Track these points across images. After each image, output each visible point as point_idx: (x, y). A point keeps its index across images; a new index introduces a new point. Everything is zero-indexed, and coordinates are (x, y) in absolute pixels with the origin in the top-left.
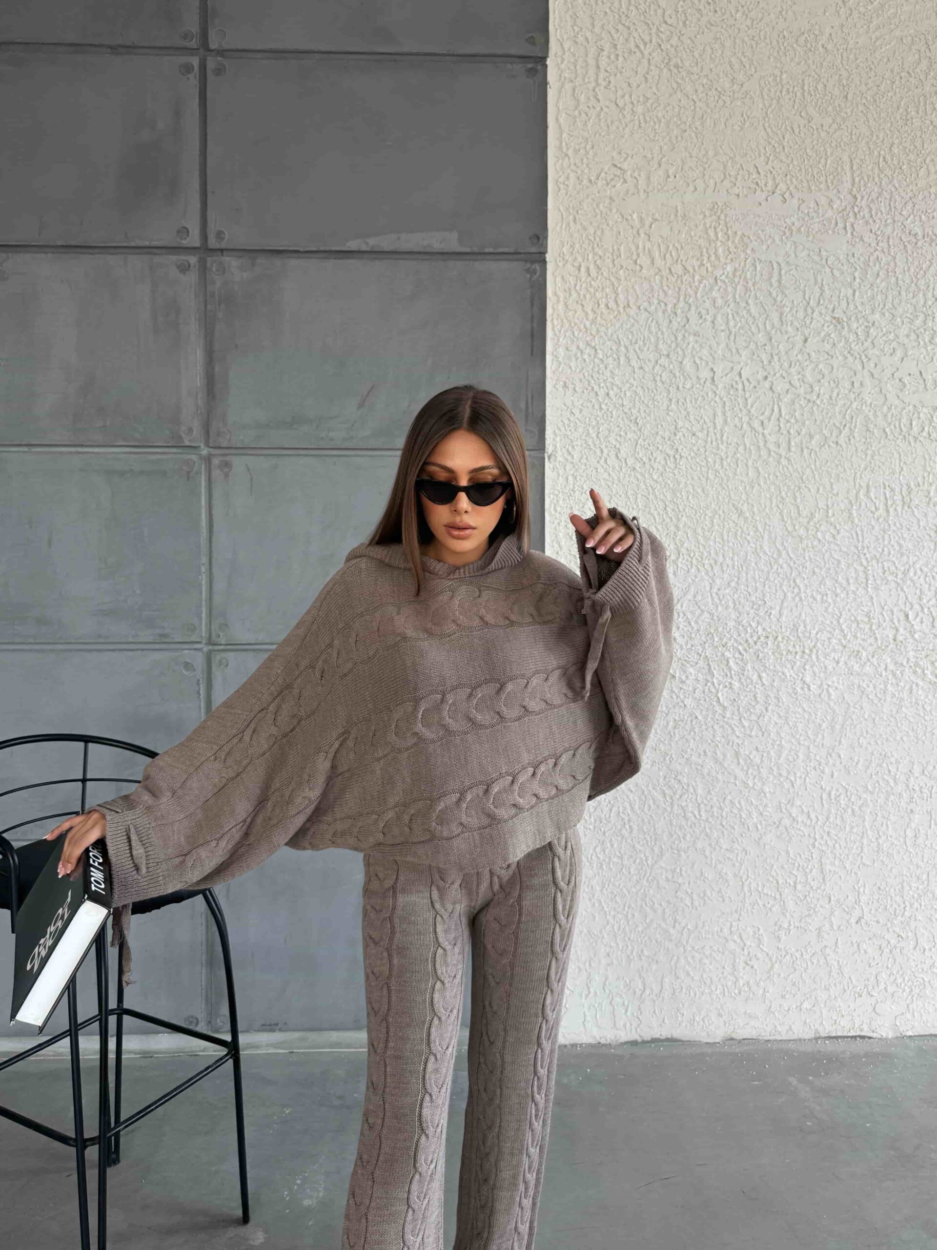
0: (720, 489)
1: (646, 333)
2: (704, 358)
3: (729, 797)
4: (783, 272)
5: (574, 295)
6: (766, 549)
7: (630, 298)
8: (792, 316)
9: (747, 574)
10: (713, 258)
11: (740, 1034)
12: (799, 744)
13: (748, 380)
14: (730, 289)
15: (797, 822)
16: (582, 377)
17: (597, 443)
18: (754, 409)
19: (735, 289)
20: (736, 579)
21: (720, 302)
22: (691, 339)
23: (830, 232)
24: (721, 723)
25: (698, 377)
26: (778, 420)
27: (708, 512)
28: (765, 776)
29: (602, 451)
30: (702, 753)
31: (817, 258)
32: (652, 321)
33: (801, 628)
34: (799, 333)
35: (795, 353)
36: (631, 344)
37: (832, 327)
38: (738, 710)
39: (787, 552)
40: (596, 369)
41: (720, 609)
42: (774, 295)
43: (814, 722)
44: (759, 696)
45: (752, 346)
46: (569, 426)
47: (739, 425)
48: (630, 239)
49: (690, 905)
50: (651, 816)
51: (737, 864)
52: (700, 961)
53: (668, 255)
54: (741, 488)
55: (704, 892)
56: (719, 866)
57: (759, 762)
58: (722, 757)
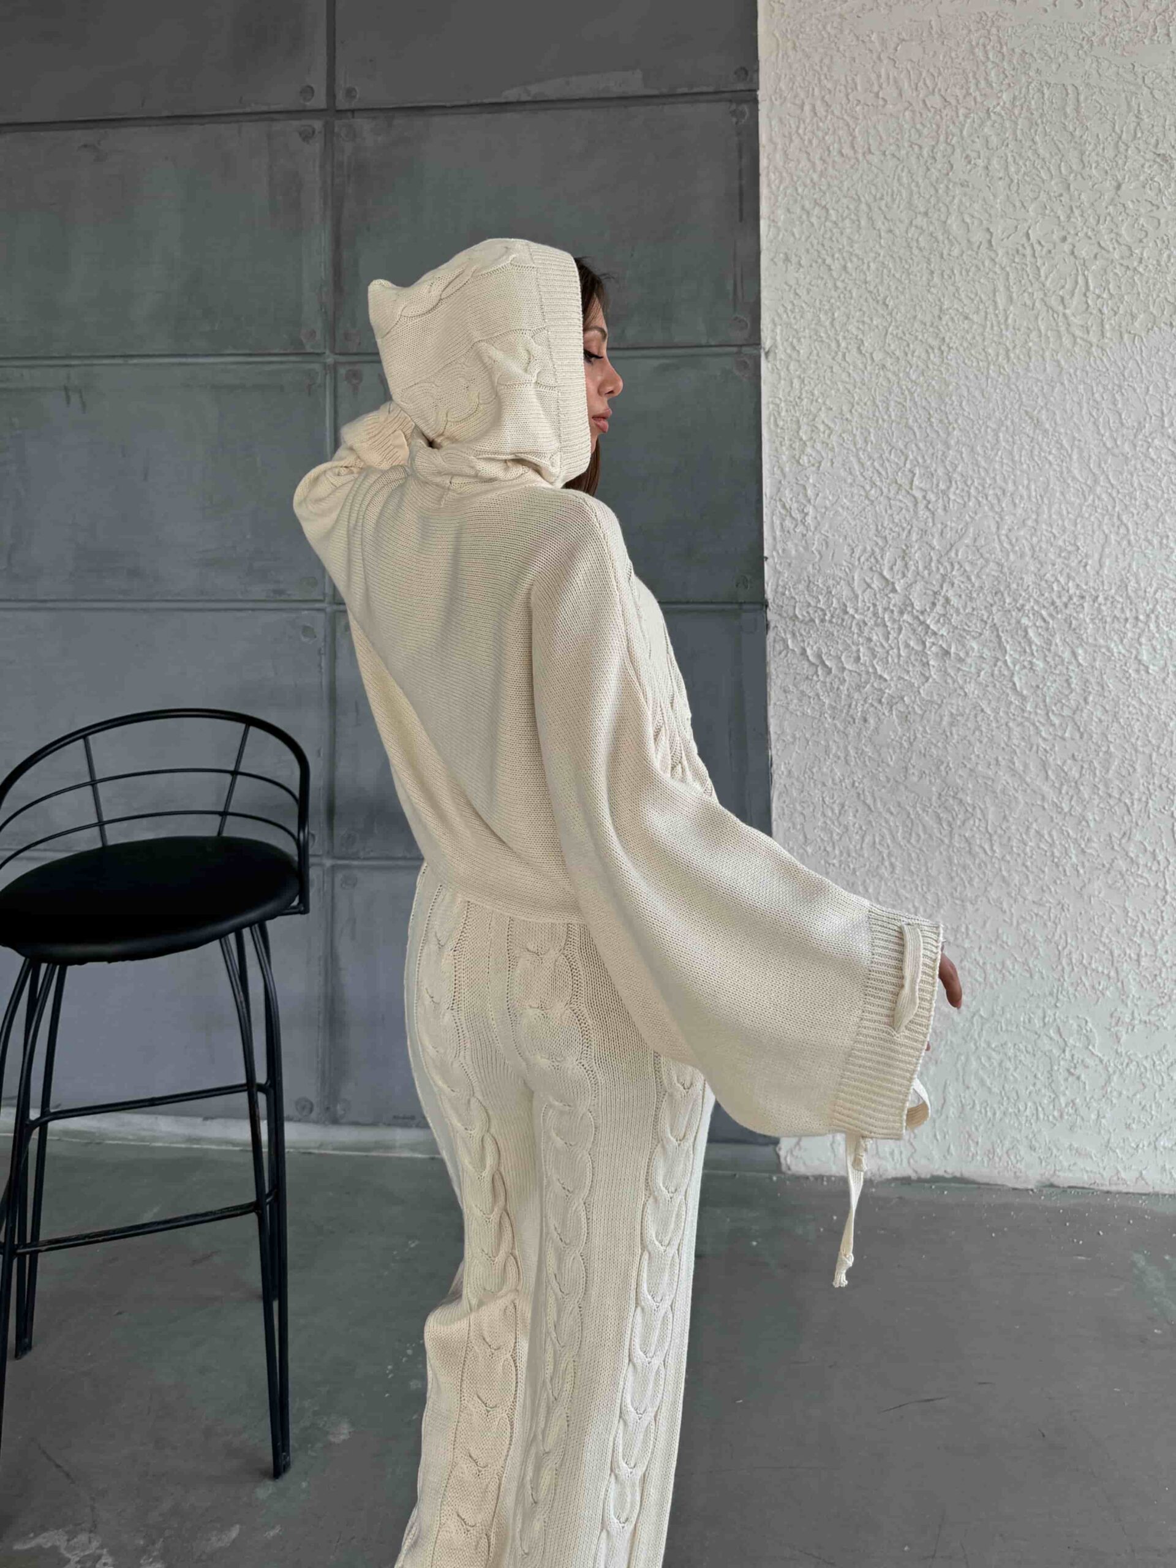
0: (1006, 391)
1: (896, 183)
2: (976, 214)
3: (1034, 826)
4: (1082, 98)
5: (797, 141)
6: (1076, 472)
7: (871, 141)
8: (1098, 154)
9: (1050, 509)
10: (983, 84)
11: (1065, 1178)
12: (1136, 751)
13: (1040, 243)
14: (1008, 124)
15: (1138, 865)
16: (809, 246)
17: (832, 333)
18: (1049, 280)
19: (1016, 123)
20: (1034, 517)
21: (994, 141)
22: (958, 191)
23: (1146, 41)
24: (1019, 719)
25: (969, 241)
26: (1085, 295)
27: (989, 423)
28: (1086, 796)
29: (839, 345)
30: (993, 762)
31: (1130, 77)
32: (902, 170)
33: (1133, 584)
34: (1109, 178)
35: (1104, 204)
36: (875, 200)
37: (1155, 166)
38: (1044, 701)
39: (1108, 478)
40: (828, 235)
41: (1012, 557)
42: (1071, 128)
43: (1156, 719)
44: (1074, 681)
45: (1043, 197)
46: (792, 311)
47: (1029, 303)
48: (869, 66)
49: (981, 980)
50: (921, 850)
51: (1049, 924)
52: (1000, 1065)
53: (921, 84)
54: (1036, 390)
55: (1003, 964)
56: (1023, 927)
57: (1077, 776)
58: (1021, 768)
